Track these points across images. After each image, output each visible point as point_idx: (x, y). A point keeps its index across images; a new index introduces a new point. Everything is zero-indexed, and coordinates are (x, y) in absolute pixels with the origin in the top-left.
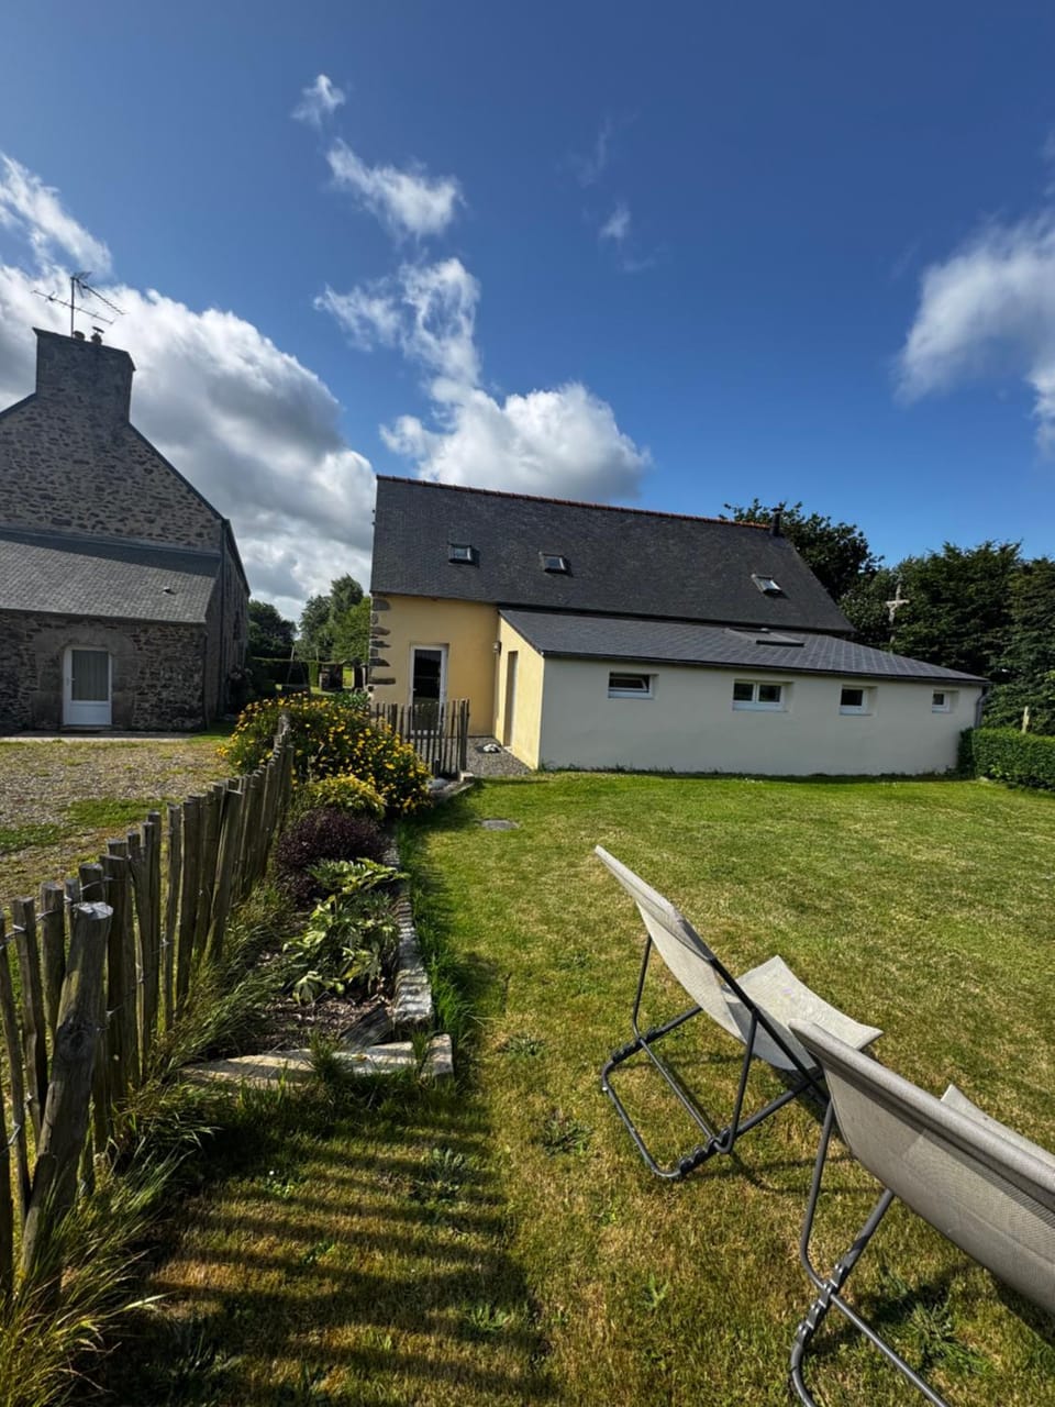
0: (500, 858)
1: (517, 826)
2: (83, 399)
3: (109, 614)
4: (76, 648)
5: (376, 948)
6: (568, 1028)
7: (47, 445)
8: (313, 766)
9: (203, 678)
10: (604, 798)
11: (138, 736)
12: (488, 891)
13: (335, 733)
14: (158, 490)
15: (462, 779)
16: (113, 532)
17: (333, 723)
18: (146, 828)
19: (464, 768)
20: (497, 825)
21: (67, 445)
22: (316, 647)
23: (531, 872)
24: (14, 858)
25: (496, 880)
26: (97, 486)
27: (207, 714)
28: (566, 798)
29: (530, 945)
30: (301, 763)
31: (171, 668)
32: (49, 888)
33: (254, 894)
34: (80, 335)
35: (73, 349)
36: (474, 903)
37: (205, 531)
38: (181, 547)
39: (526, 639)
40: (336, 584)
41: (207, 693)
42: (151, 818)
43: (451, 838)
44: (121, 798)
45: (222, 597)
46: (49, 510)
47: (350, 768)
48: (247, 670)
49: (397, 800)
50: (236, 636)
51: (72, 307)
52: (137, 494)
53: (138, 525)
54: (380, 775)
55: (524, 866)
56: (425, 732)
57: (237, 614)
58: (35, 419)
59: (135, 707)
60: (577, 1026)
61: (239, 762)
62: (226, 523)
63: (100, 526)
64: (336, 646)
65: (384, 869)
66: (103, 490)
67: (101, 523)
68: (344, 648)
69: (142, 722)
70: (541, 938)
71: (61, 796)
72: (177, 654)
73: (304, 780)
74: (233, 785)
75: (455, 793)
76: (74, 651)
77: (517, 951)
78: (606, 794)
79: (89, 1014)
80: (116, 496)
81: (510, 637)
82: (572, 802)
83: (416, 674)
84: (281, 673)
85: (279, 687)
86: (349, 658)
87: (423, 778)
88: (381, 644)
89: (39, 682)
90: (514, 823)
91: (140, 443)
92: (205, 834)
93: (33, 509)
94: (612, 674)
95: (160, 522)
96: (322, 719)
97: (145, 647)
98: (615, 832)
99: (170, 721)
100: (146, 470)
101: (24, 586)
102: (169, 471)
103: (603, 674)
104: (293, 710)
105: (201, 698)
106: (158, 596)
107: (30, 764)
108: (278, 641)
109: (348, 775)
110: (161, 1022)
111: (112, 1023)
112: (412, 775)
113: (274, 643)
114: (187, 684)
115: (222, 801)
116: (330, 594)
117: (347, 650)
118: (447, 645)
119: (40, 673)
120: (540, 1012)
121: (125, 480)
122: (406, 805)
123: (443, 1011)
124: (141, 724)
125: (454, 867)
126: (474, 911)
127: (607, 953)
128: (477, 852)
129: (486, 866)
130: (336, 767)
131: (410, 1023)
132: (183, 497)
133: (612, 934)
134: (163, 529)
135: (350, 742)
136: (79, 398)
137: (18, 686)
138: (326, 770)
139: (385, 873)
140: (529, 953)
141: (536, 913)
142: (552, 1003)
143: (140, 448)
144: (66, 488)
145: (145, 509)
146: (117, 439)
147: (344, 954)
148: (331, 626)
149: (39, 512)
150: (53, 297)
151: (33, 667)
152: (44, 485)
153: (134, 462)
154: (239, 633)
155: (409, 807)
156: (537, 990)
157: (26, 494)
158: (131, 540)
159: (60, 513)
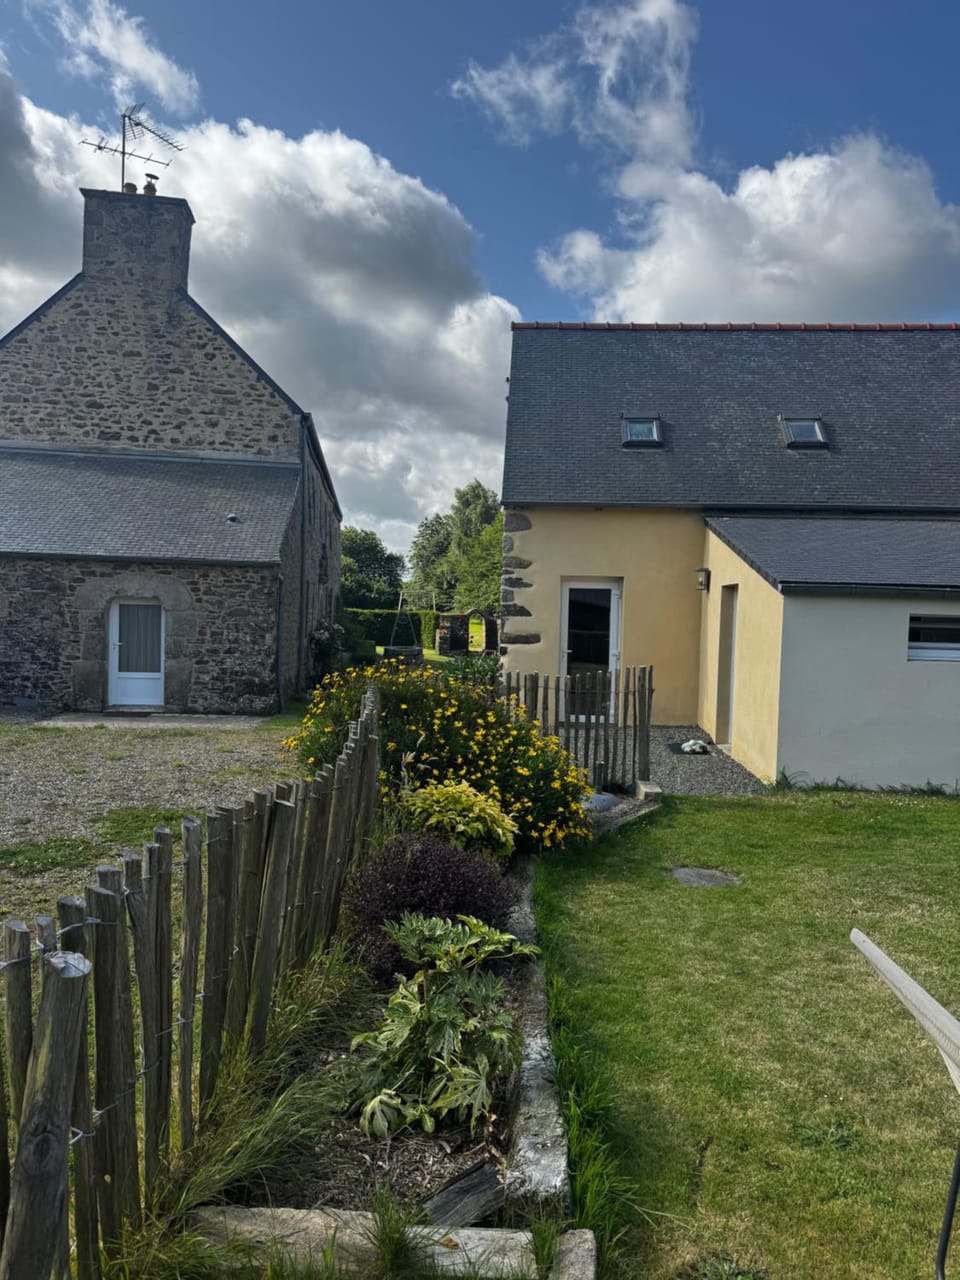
0: (703, 934)
1: (737, 881)
2: (134, 271)
3: (161, 555)
4: (122, 603)
5: (483, 1062)
6: (810, 1255)
7: (94, 337)
8: (411, 767)
9: (277, 639)
10: (901, 841)
11: (197, 720)
12: (679, 989)
13: (443, 717)
14: (221, 381)
15: (641, 797)
16: (169, 444)
17: (440, 703)
18: (151, 851)
19: (645, 777)
20: (700, 877)
21: (116, 334)
22: (432, 590)
23: (757, 964)
24: (38, 881)
25: (694, 971)
26: (149, 384)
27: (281, 691)
28: (829, 839)
29: (746, 1094)
30: (392, 762)
31: (236, 626)
32: (14, 928)
33: (315, 957)
34: (131, 187)
35: (124, 208)
36: (654, 1008)
37: (279, 433)
38: (250, 457)
39: (752, 564)
40: (461, 495)
41: (283, 659)
42: (160, 838)
43: (621, 894)
44: (165, 806)
45: (303, 526)
46: (96, 421)
47: (463, 772)
48: (336, 626)
49: (534, 826)
50: (323, 579)
51: (123, 153)
52: (196, 390)
53: (197, 431)
54: (508, 784)
55: (744, 952)
56: (582, 718)
57: (324, 547)
58: (81, 305)
59: (193, 680)
60: (828, 1256)
61: (312, 759)
62: (306, 419)
63: (153, 436)
64: (461, 587)
65: (497, 936)
66: (156, 388)
67: (153, 432)
68: (471, 591)
69: (201, 701)
70: (770, 1086)
71: (97, 801)
72: (245, 607)
73: (397, 788)
74: (284, 793)
75: (629, 818)
76: (121, 606)
77: (723, 1103)
78: (906, 834)
79: (58, 1113)
80: (171, 394)
81: (724, 562)
82: (839, 847)
83: (570, 628)
84: (382, 631)
85: (380, 650)
86: (479, 604)
87: (576, 792)
88: (518, 583)
89: (82, 648)
90: (730, 876)
91: (200, 319)
92: (241, 863)
93: (78, 422)
94: (913, 619)
95: (224, 425)
96: (425, 695)
97: (205, 598)
98: (922, 905)
99: (235, 700)
100: (206, 355)
101: (66, 524)
102: (233, 352)
103: (897, 617)
104: (384, 683)
105: (275, 668)
106: (221, 528)
107: (66, 757)
108: (380, 584)
109: (460, 782)
110: (175, 1138)
111: (101, 1129)
112: (556, 785)
113: (375, 587)
114: (257, 648)
115: (268, 816)
116: (450, 512)
117: (475, 593)
118: (620, 580)
119: (83, 636)
120: (759, 1217)
121: (182, 372)
122: (547, 833)
123: (585, 1188)
124: (200, 705)
125: (621, 943)
126: (652, 1021)
127: (893, 1128)
128: (663, 921)
129: (676, 946)
130: (444, 768)
131: (530, 1198)
132: (252, 387)
133: (906, 1093)
134: (227, 433)
135: (464, 732)
136: (130, 270)
137: (60, 654)
138: (428, 773)
139: (499, 942)
140: (744, 1108)
141: (763, 1037)
142: (783, 1206)
143: (200, 326)
144: (114, 390)
145: (207, 410)
146: (173, 318)
147: (437, 1068)
148: (453, 559)
149: (85, 426)
150: (102, 145)
151: (76, 627)
152: (91, 390)
153: (193, 346)
154: (326, 575)
155: (553, 837)
156: (757, 1177)
157: (71, 403)
158: (188, 452)
159: (109, 424)
